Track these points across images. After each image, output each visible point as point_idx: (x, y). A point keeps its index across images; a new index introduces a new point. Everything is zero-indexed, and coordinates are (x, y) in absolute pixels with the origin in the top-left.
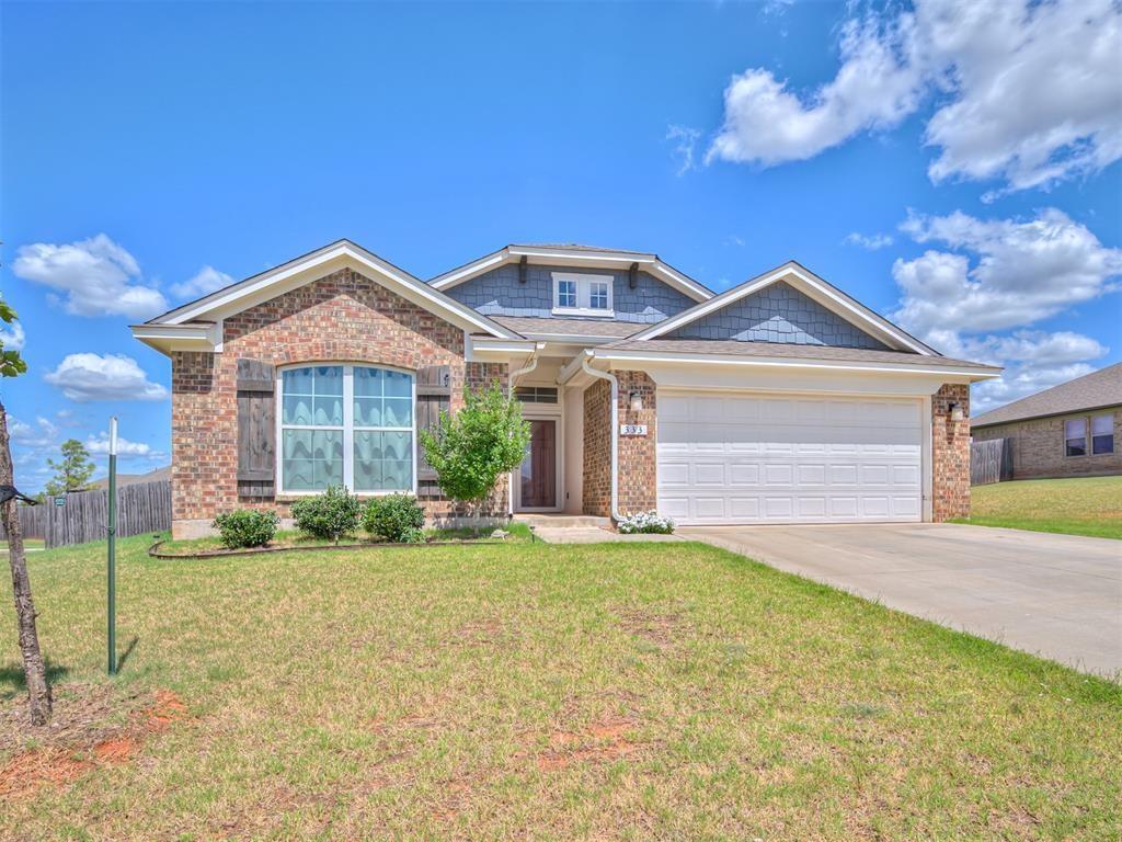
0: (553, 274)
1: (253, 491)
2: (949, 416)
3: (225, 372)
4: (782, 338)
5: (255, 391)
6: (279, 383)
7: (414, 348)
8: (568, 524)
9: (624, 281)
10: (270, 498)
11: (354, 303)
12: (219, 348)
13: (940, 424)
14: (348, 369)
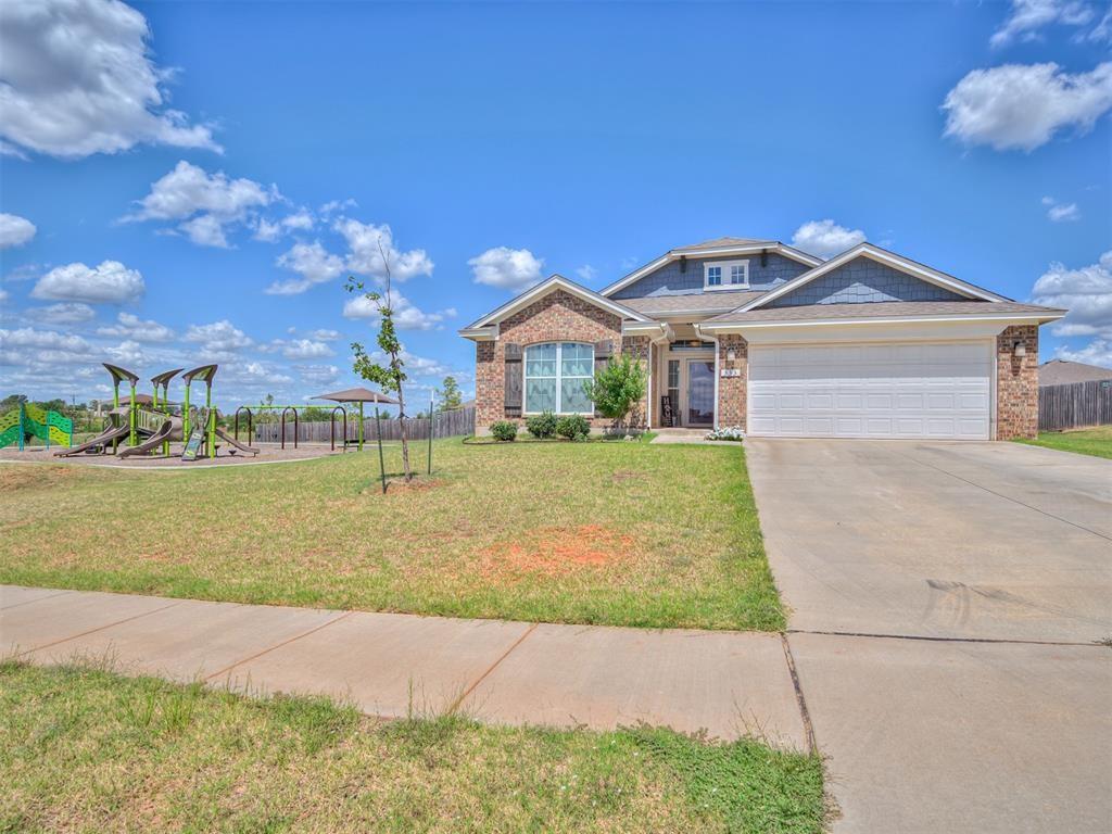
0: (705, 264)
1: (511, 412)
2: (1014, 353)
3: (500, 351)
4: (860, 299)
5: (514, 360)
6: (525, 354)
7: (594, 330)
8: (685, 434)
9: (758, 261)
10: (519, 416)
11: (562, 308)
12: (497, 338)
13: (1004, 360)
14: (559, 344)
